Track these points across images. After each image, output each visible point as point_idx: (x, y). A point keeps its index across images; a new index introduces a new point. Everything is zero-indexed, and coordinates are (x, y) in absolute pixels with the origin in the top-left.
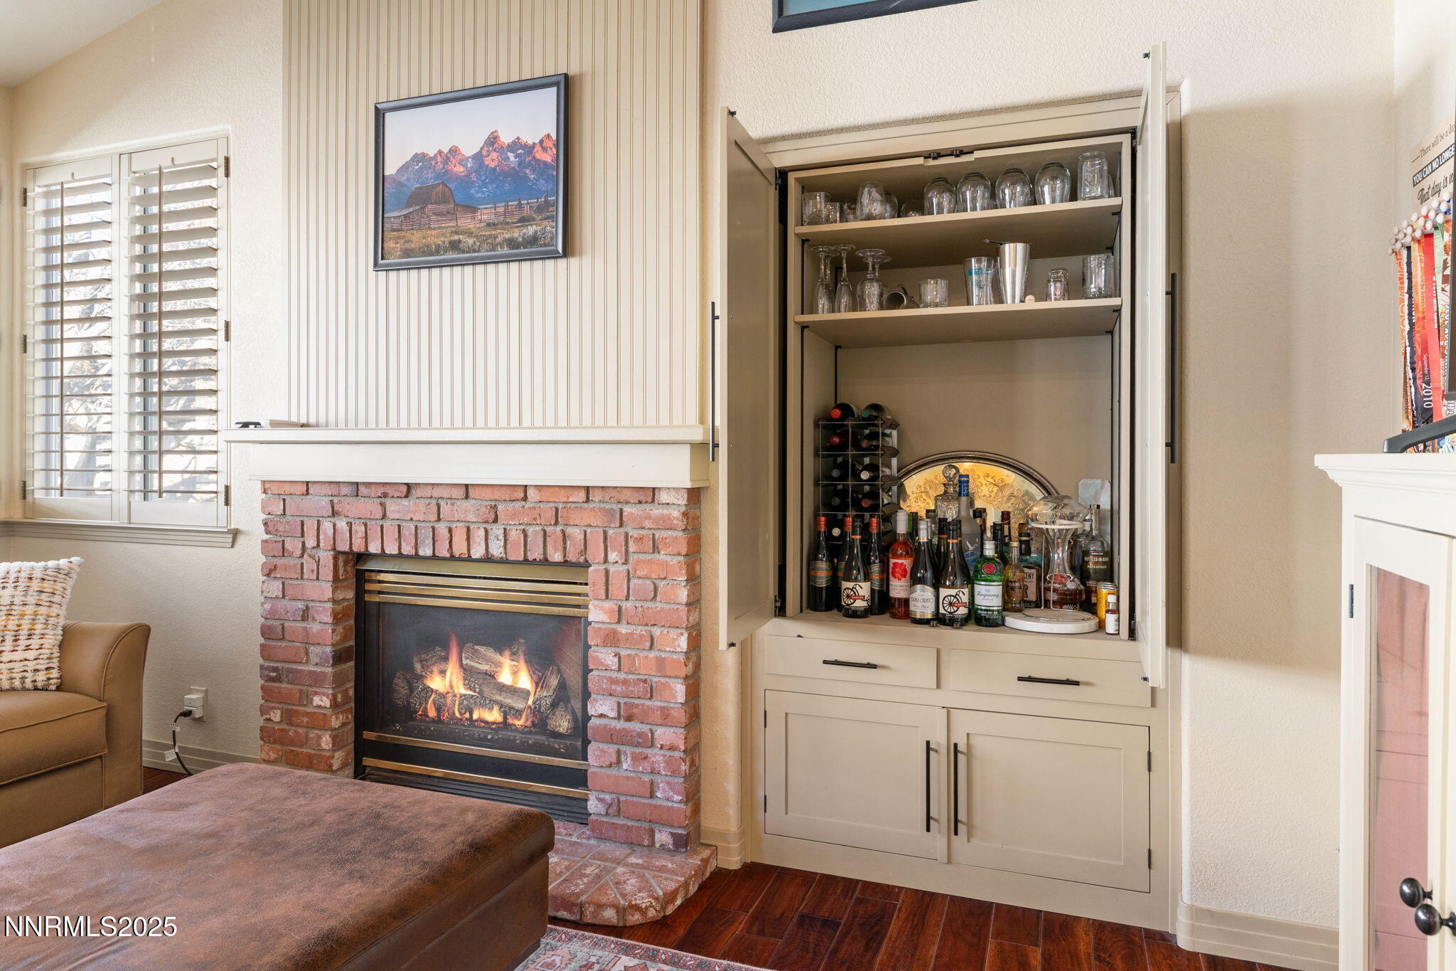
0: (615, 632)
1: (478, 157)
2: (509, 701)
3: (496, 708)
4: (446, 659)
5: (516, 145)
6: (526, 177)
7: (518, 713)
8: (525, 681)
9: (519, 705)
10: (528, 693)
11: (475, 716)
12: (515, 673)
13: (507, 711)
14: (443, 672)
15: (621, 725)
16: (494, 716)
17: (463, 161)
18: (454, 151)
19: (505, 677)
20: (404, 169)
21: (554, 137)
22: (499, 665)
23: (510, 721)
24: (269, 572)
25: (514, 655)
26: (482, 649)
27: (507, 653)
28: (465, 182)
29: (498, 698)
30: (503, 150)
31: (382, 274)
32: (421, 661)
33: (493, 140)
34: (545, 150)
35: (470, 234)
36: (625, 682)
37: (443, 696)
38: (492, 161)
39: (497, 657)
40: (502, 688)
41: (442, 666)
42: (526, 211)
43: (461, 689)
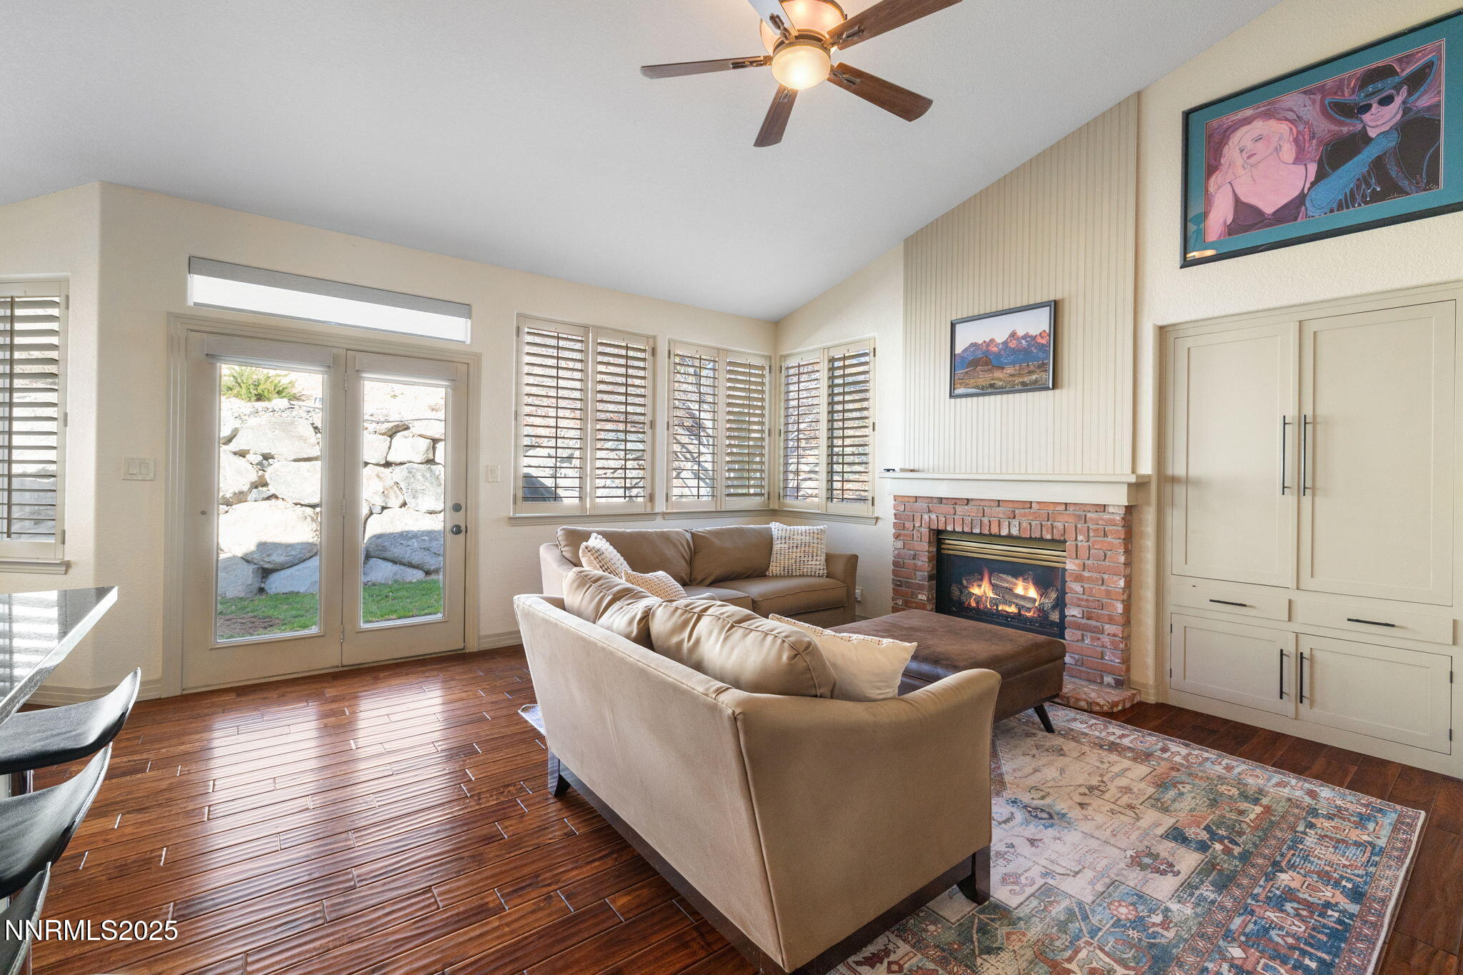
0: (1081, 575)
1: (1005, 343)
2: (1022, 603)
3: (1013, 606)
4: (982, 580)
5: (1025, 337)
6: (1032, 352)
7: (1029, 610)
8: (1033, 593)
9: (1029, 605)
10: (1035, 600)
11: (1000, 608)
12: (1026, 589)
13: (1020, 608)
14: (980, 586)
15: (1084, 621)
16: (1012, 609)
17: (997, 345)
18: (992, 340)
19: (1019, 590)
20: (966, 350)
21: (1048, 331)
22: (1016, 584)
23: (1023, 612)
24: (897, 537)
25: (1025, 580)
26: (1004, 576)
27: (1021, 579)
28: (998, 355)
29: (1014, 600)
30: (1018, 339)
31: (953, 400)
32: (966, 580)
33: (1013, 335)
34: (1042, 338)
35: (1001, 380)
36: (1087, 600)
37: (980, 597)
38: (1013, 344)
39: (1014, 580)
40: (1018, 596)
41: (980, 583)
42: (1032, 368)
43: (991, 594)
